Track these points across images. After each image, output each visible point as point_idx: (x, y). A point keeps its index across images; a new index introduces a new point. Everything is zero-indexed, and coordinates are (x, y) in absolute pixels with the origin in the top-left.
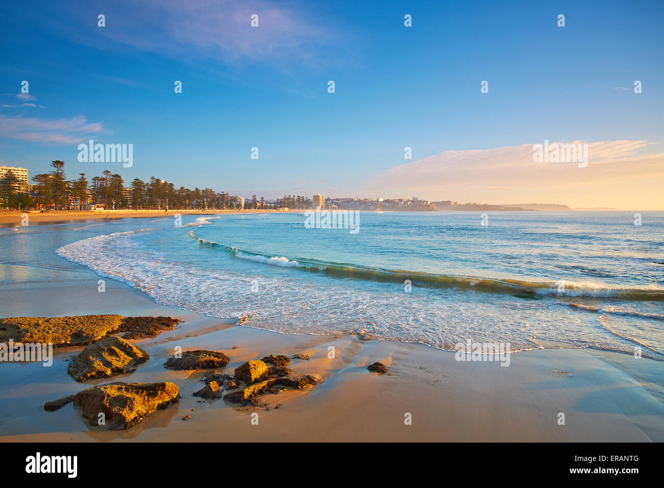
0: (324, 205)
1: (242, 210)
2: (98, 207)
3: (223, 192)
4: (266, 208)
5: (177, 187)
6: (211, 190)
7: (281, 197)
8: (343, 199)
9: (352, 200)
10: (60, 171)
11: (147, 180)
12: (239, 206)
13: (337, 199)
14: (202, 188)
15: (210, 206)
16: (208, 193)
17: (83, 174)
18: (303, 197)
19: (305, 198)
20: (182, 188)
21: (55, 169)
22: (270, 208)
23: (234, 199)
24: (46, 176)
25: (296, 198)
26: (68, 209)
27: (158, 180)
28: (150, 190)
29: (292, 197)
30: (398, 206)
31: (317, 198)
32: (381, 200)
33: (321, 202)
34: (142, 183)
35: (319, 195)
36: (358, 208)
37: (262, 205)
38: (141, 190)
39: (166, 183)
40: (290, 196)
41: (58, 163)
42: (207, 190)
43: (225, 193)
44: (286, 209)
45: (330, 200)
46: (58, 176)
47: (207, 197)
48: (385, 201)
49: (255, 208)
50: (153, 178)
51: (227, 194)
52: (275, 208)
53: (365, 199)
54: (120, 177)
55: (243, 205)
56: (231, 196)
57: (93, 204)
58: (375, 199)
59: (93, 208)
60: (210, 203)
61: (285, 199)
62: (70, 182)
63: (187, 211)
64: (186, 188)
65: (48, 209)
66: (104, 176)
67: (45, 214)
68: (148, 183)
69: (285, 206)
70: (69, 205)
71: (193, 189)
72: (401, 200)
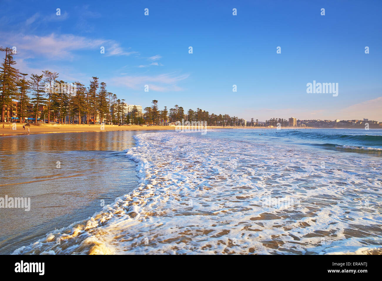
0: (296, 124)
1: (245, 127)
2: (172, 124)
3: (234, 117)
4: (259, 126)
5: (210, 114)
6: (228, 115)
7: (269, 119)
8: (309, 120)
9: (316, 121)
10: (156, 105)
11: (195, 110)
12: (243, 125)
13: (305, 121)
14: (223, 114)
15: (227, 125)
16: (226, 117)
17: (166, 107)
18: (282, 119)
19: (284, 120)
20: (213, 114)
21: (154, 105)
22: (262, 126)
23: (241, 121)
24: (149, 108)
25: (278, 120)
26: (159, 125)
27: (201, 110)
28: (196, 115)
29: (275, 119)
30: (352, 124)
31: (291, 120)
32: (338, 121)
33: (294, 123)
34: (193, 111)
35: (293, 118)
36: (320, 126)
37: (257, 124)
38: (192, 115)
39: (204, 111)
40: (274, 118)
41: (155, 101)
42: (226, 115)
43: (236, 117)
44: (272, 127)
45: (300, 121)
46: (155, 108)
47: (226, 119)
48: (341, 122)
49: (253, 126)
50: (198, 109)
51: (237, 118)
52: (265, 126)
53: (325, 121)
54: (182, 108)
55: (246, 124)
56: (239, 118)
57: (170, 122)
58: (333, 120)
59: (170, 125)
60: (227, 123)
61: (271, 120)
62: (160, 111)
63: (215, 127)
64: (215, 114)
65: (150, 125)
66: (175, 108)
67: (149, 127)
68: (195, 112)
69: (271, 125)
70: (159, 123)
71: (218, 115)
72: (354, 121)
